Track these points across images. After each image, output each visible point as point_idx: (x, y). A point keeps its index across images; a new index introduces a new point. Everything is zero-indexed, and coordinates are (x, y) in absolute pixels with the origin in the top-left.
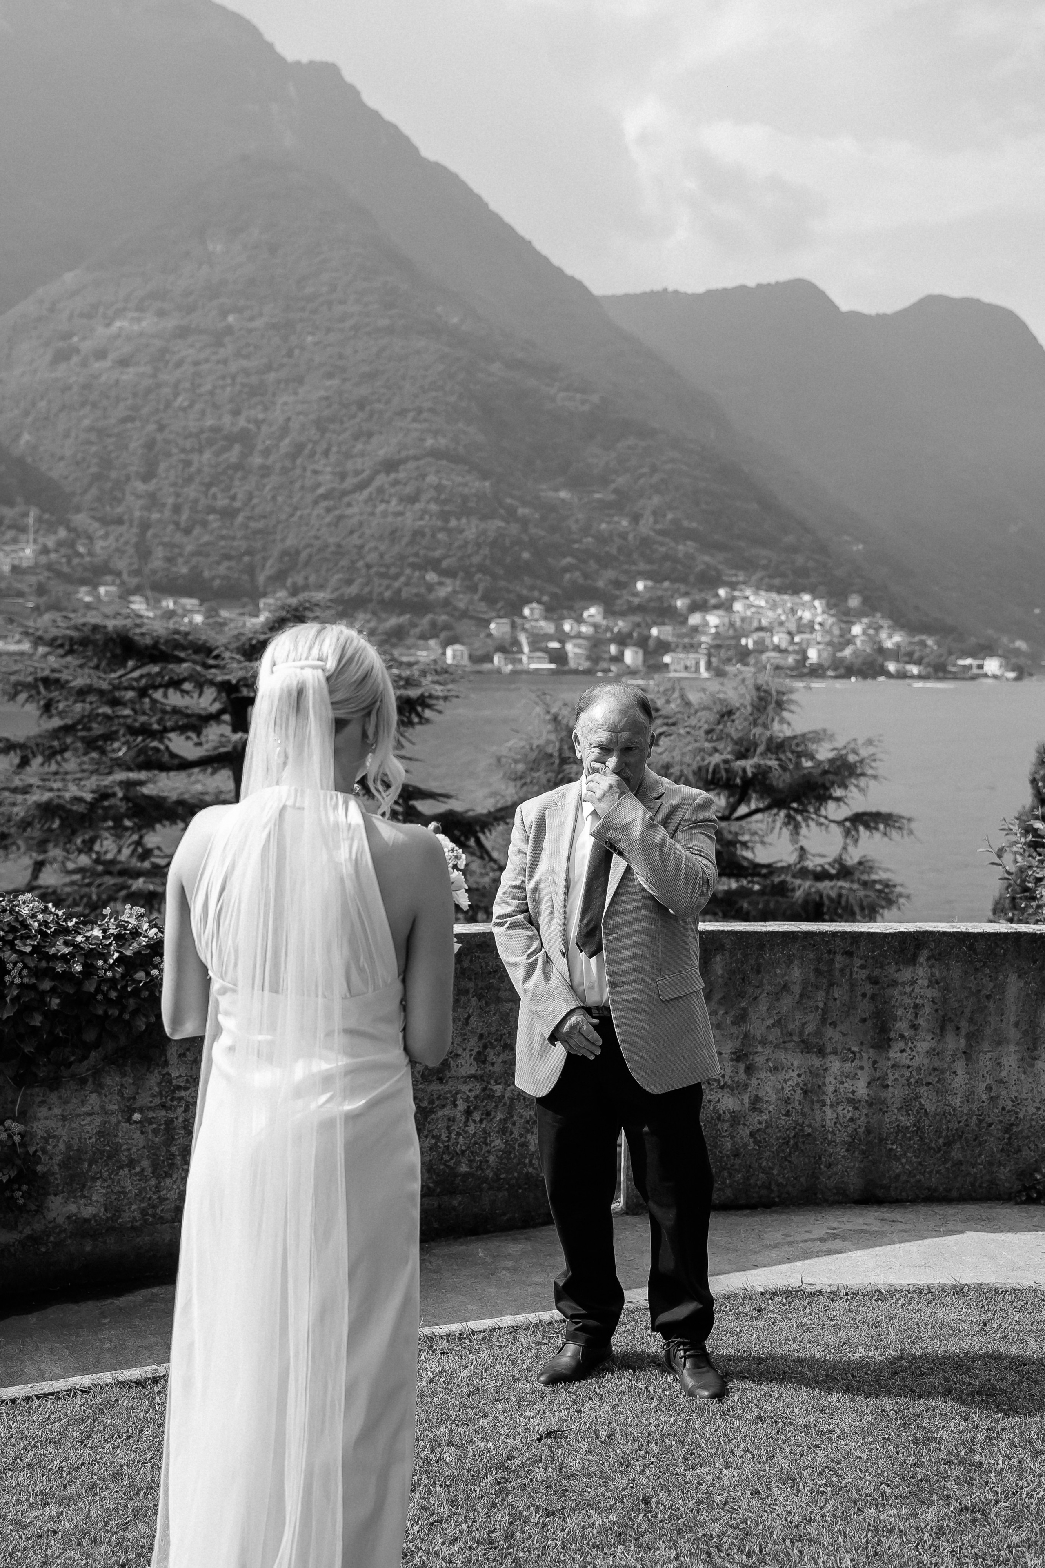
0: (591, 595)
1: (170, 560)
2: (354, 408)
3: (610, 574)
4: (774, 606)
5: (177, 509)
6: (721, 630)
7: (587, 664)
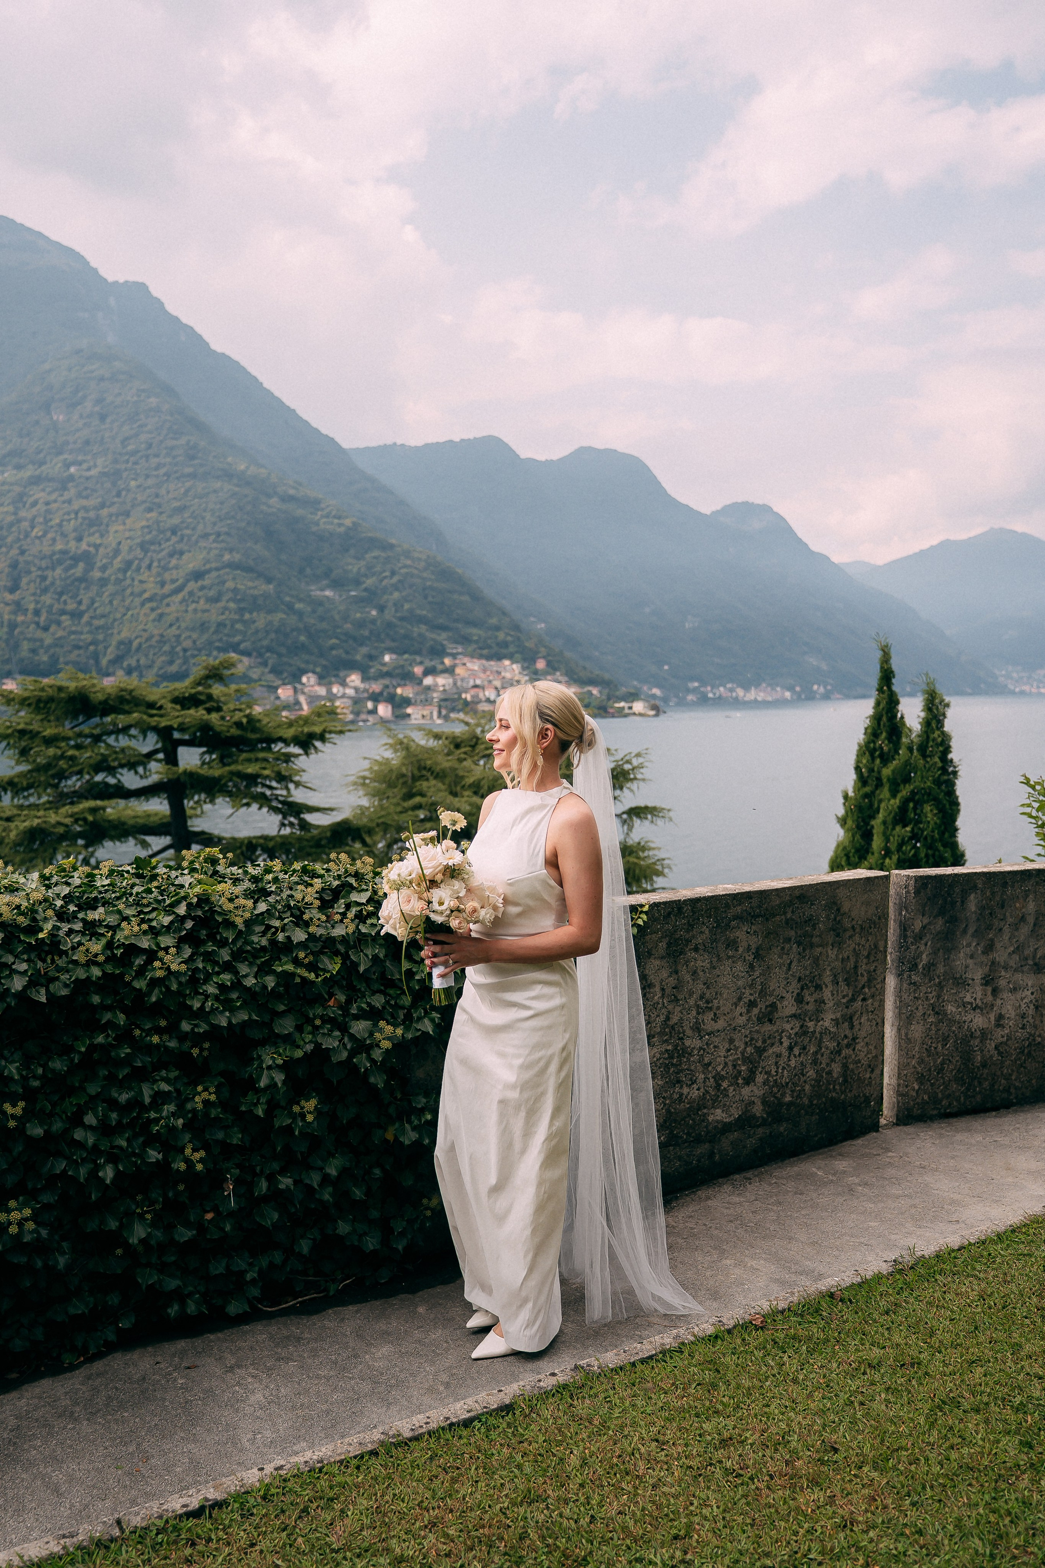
0: (352, 666)
1: (34, 651)
2: (169, 534)
3: (364, 650)
4: (484, 670)
5: (37, 613)
6: (447, 688)
7: (351, 716)
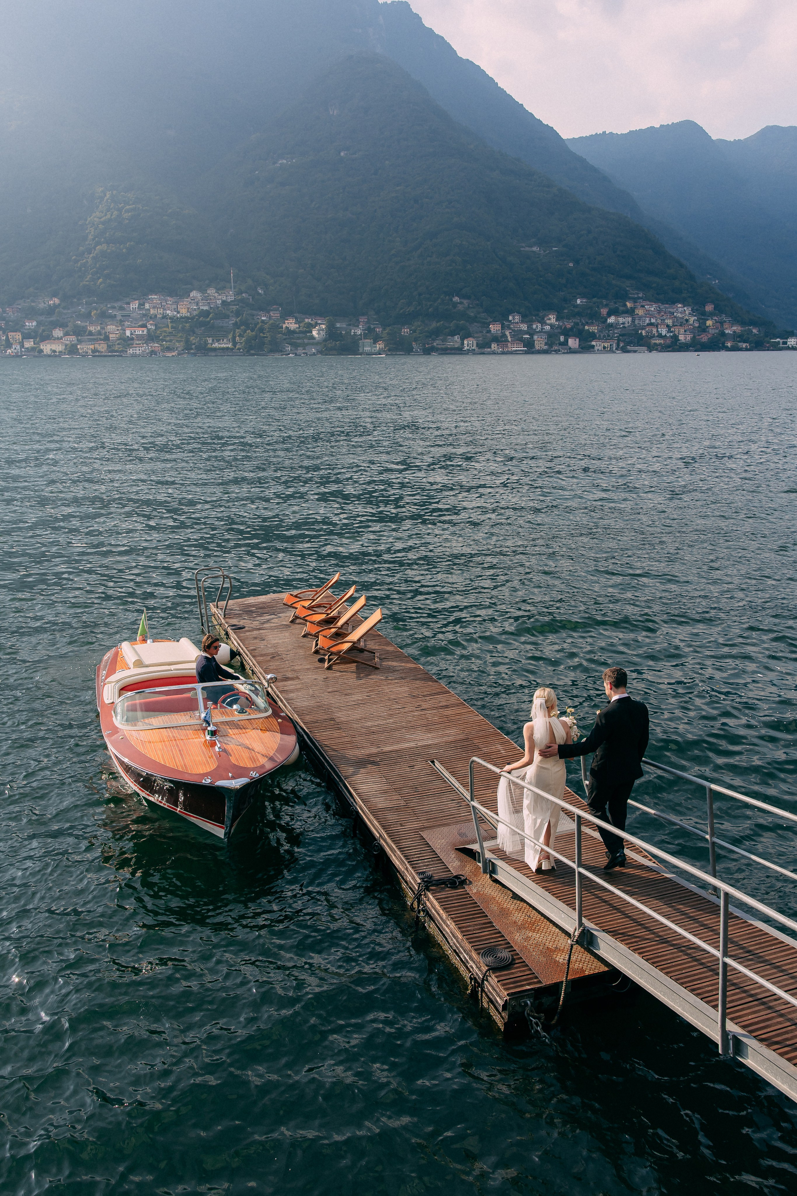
0: (550, 308)
1: (309, 295)
2: (412, 202)
3: (561, 295)
5: (313, 267)
6: (626, 325)
7: (546, 347)
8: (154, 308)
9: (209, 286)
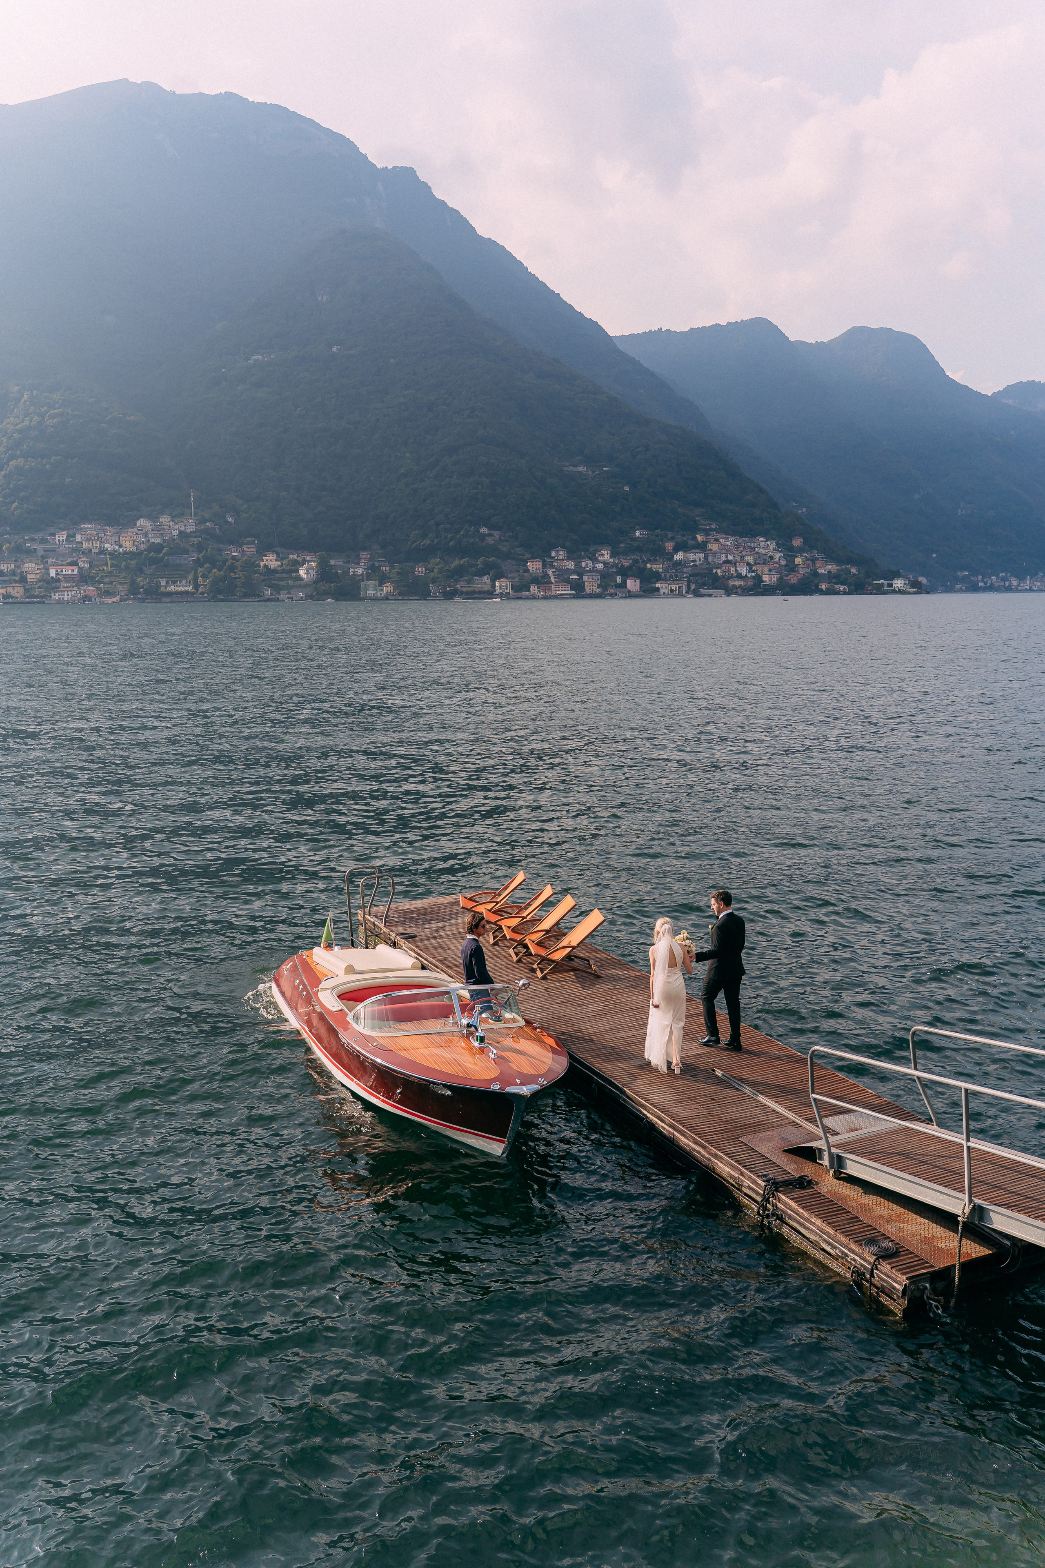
0: (603, 541)
3: (614, 525)
4: (737, 547)
7: (598, 590)
8: (88, 540)
9: (162, 513)
